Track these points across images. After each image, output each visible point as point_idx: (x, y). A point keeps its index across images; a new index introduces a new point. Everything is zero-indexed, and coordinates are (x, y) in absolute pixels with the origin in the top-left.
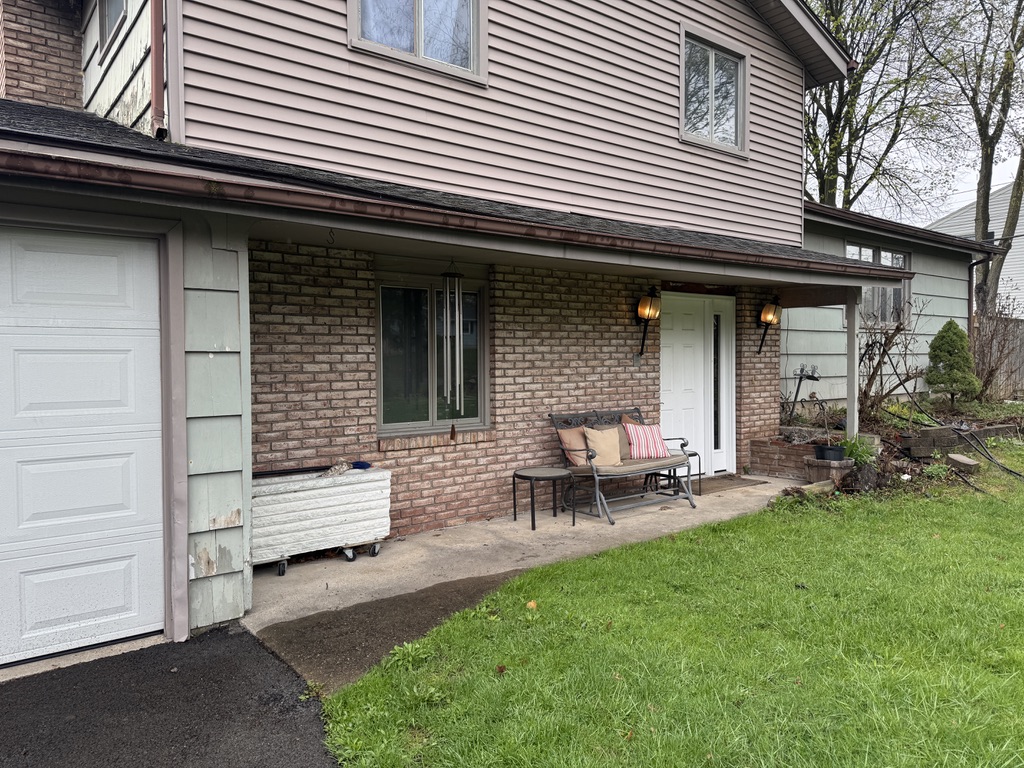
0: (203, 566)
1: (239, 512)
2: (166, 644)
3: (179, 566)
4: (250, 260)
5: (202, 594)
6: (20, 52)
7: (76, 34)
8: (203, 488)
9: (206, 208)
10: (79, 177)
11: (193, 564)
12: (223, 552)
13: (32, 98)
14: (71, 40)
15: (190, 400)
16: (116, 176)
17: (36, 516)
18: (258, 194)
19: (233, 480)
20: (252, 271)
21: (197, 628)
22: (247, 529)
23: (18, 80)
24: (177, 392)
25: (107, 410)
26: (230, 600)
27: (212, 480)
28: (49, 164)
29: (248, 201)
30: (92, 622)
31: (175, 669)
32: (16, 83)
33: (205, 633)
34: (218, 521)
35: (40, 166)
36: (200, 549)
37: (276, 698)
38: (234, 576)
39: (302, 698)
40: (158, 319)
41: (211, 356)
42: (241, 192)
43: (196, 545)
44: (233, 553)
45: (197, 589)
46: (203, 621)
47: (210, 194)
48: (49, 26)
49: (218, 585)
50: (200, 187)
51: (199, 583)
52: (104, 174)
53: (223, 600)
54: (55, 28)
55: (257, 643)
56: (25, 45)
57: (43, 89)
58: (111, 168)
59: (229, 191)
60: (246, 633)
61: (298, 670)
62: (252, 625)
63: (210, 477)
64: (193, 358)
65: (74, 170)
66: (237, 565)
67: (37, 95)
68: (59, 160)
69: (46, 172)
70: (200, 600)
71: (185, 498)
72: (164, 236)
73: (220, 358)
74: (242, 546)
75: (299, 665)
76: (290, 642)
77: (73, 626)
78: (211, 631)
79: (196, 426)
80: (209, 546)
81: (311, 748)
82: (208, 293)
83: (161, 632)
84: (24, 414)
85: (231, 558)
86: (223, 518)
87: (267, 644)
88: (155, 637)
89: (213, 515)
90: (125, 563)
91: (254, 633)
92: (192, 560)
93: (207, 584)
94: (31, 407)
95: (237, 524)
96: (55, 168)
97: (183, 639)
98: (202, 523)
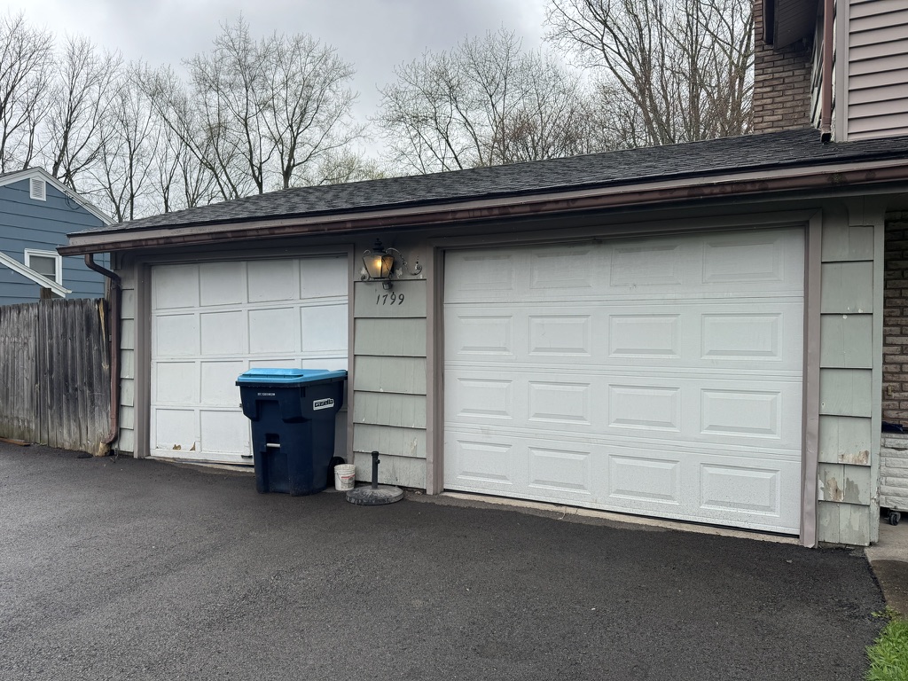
0: (831, 492)
1: (867, 453)
2: (798, 546)
3: (811, 487)
4: (886, 232)
5: (830, 515)
6: (765, 96)
7: (807, 65)
8: (833, 428)
9: (834, 196)
10: (732, 192)
11: (822, 488)
12: (850, 485)
13: (772, 127)
14: (803, 72)
15: (823, 354)
16: (757, 186)
17: (712, 427)
18: (878, 175)
19: (862, 424)
20: (886, 242)
21: (824, 542)
22: (875, 470)
23: (762, 117)
24: (813, 345)
25: (762, 358)
26: (856, 528)
27: (841, 421)
28: (713, 188)
29: (870, 182)
30: (745, 512)
31: (790, 561)
32: (760, 119)
33: (832, 549)
34: (846, 457)
35: (707, 191)
36: (829, 477)
37: (852, 606)
38: (861, 509)
39: (874, 614)
40: (803, 288)
41: (845, 317)
42: (863, 176)
43: (826, 474)
44: (860, 488)
45: (825, 509)
46: (830, 537)
47: (833, 183)
48: (786, 68)
49: (845, 512)
50: (823, 180)
51: (828, 505)
52: (749, 187)
53: (850, 526)
54: (790, 67)
55: (868, 567)
56: (768, 89)
57: (780, 117)
58: (753, 182)
59: (849, 178)
60: (864, 558)
61: (887, 597)
62: (872, 555)
63: (840, 419)
64: (827, 320)
65: (728, 189)
66: (864, 499)
67: (776, 124)
68: (719, 184)
69: (712, 194)
70: (828, 519)
71: (816, 433)
72: (808, 222)
73: (853, 319)
74: (869, 484)
75: (891, 593)
76: (897, 577)
77: (733, 510)
78: (837, 549)
79: (827, 375)
80: (838, 477)
81: (855, 646)
82: (844, 265)
83: (797, 536)
84: (706, 357)
85: (858, 492)
86: (851, 456)
87: (875, 571)
88: (793, 539)
89: (842, 451)
90: (772, 474)
91: (870, 561)
92: (821, 484)
93: (834, 508)
94: (711, 353)
95: (864, 463)
96: (716, 190)
97: (810, 546)
98: (830, 455)
